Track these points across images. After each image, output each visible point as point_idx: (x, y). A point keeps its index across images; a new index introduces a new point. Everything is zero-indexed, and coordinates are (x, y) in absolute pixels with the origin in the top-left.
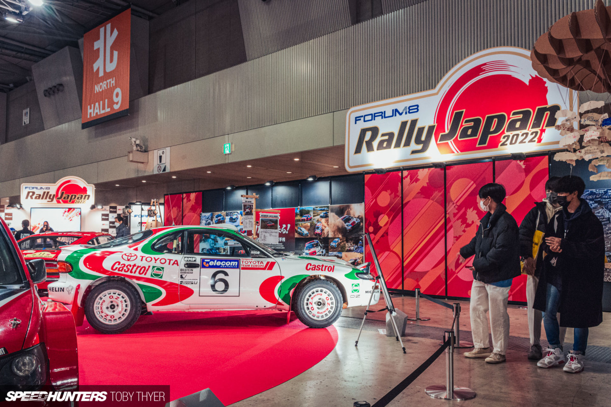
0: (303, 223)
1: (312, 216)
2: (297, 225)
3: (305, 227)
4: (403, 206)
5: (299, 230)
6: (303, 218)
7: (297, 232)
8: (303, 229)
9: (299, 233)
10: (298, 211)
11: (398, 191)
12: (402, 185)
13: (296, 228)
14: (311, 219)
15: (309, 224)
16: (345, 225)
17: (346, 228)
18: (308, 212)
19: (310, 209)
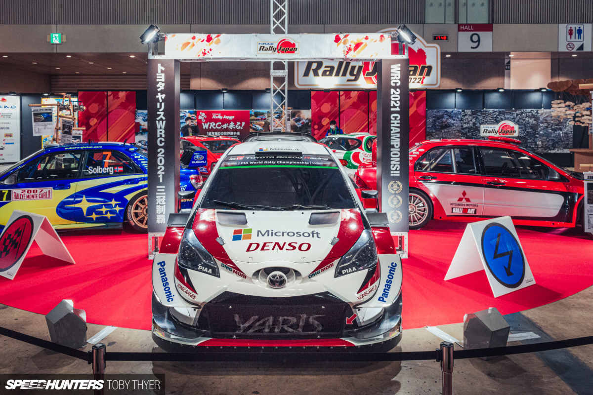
0: (257, 122)
1: (266, 117)
2: (251, 123)
3: (260, 125)
4: (340, 113)
5: (254, 127)
6: (258, 118)
7: (251, 128)
8: (258, 126)
9: (254, 129)
10: (253, 113)
11: (336, 104)
12: (339, 100)
13: (251, 125)
14: (265, 119)
15: (264, 123)
16: (296, 124)
17: (297, 126)
18: (262, 114)
19: (264, 112)
